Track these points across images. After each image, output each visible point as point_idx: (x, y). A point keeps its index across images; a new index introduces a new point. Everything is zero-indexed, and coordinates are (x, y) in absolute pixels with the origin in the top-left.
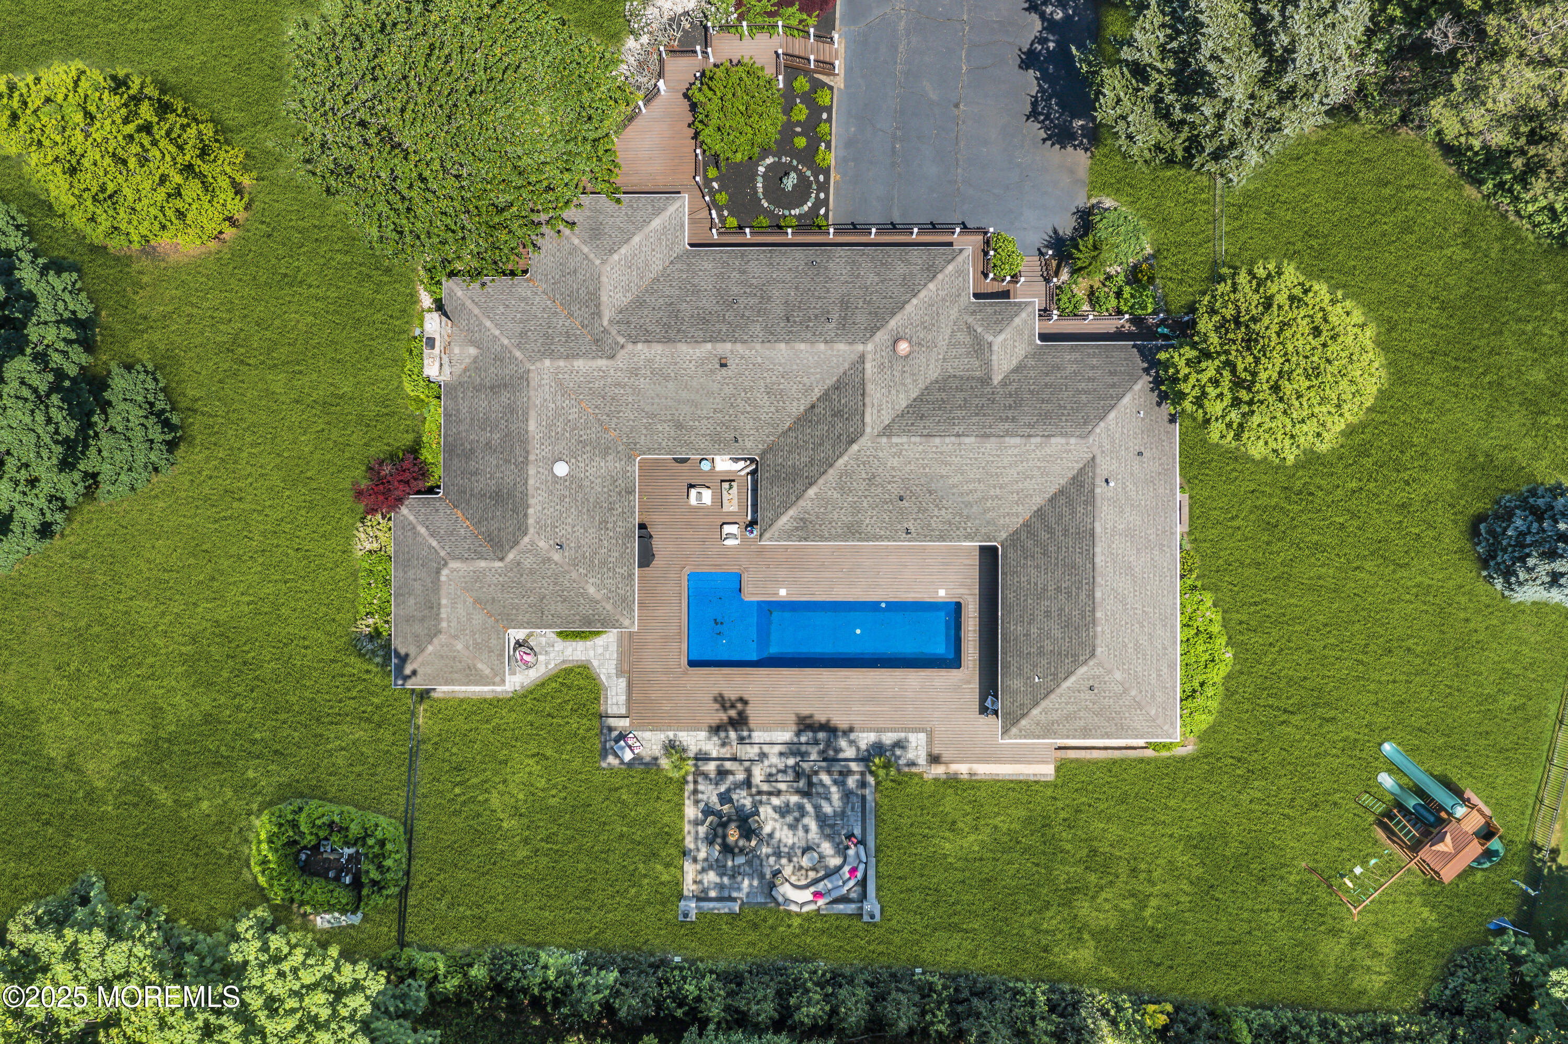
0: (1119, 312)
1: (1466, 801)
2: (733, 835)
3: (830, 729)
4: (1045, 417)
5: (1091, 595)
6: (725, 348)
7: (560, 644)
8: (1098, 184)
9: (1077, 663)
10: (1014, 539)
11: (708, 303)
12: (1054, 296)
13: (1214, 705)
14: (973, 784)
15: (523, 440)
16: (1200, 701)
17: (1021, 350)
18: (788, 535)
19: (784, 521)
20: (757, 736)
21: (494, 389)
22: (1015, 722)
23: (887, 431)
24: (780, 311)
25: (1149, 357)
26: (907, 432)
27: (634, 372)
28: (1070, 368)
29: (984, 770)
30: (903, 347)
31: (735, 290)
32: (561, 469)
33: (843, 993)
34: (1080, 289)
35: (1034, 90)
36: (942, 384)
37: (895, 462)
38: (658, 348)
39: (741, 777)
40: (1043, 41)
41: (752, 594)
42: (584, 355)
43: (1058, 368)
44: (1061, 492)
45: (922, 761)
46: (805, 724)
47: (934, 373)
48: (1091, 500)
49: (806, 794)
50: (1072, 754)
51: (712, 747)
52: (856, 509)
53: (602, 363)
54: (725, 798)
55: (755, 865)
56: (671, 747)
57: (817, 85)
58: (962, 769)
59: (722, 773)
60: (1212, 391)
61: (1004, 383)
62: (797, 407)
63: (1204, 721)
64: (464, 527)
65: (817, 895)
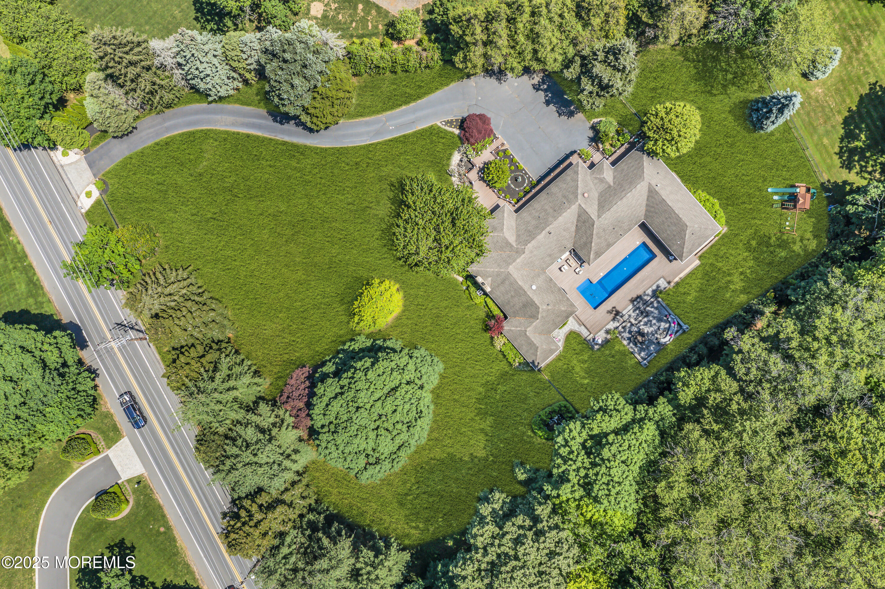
0: (622, 145)
1: (798, 187)
2: (640, 338)
3: (639, 297)
4: (631, 183)
5: (675, 213)
6: (548, 229)
7: (561, 331)
8: (589, 118)
9: (685, 231)
10: (646, 216)
11: (534, 222)
12: (603, 152)
13: (722, 214)
14: (683, 280)
15: (521, 288)
16: (718, 216)
17: (611, 173)
18: (595, 259)
19: (592, 256)
20: (624, 312)
21: (503, 282)
22: (682, 256)
23: (599, 216)
24: (551, 211)
25: (642, 150)
26: (603, 213)
27: (531, 252)
28: (626, 168)
29: (682, 275)
30: (586, 195)
31: (537, 214)
32: (534, 287)
33: (697, 349)
34: (607, 146)
35: (555, 109)
36: (601, 195)
37: (606, 222)
38: (533, 242)
39: (629, 325)
40: (547, 96)
41: (595, 281)
42: (517, 258)
43: (623, 170)
44: (648, 196)
45: (667, 285)
46: (632, 301)
47: (597, 195)
48: (657, 193)
49: (647, 316)
50: (699, 254)
51: (616, 324)
52: (606, 240)
53: (523, 256)
54: (630, 332)
55: (651, 342)
56: (608, 332)
57: (505, 151)
58: (677, 279)
59: (624, 328)
60: (665, 147)
61: (614, 183)
62: (573, 228)
63: (723, 220)
64: (522, 320)
65: (671, 335)
